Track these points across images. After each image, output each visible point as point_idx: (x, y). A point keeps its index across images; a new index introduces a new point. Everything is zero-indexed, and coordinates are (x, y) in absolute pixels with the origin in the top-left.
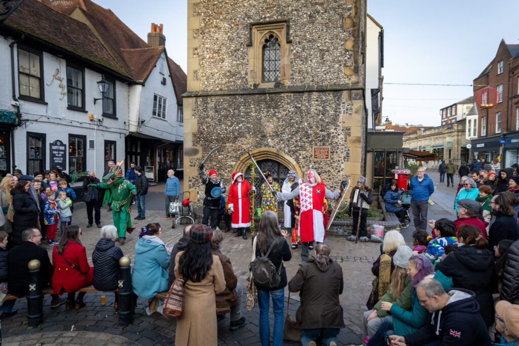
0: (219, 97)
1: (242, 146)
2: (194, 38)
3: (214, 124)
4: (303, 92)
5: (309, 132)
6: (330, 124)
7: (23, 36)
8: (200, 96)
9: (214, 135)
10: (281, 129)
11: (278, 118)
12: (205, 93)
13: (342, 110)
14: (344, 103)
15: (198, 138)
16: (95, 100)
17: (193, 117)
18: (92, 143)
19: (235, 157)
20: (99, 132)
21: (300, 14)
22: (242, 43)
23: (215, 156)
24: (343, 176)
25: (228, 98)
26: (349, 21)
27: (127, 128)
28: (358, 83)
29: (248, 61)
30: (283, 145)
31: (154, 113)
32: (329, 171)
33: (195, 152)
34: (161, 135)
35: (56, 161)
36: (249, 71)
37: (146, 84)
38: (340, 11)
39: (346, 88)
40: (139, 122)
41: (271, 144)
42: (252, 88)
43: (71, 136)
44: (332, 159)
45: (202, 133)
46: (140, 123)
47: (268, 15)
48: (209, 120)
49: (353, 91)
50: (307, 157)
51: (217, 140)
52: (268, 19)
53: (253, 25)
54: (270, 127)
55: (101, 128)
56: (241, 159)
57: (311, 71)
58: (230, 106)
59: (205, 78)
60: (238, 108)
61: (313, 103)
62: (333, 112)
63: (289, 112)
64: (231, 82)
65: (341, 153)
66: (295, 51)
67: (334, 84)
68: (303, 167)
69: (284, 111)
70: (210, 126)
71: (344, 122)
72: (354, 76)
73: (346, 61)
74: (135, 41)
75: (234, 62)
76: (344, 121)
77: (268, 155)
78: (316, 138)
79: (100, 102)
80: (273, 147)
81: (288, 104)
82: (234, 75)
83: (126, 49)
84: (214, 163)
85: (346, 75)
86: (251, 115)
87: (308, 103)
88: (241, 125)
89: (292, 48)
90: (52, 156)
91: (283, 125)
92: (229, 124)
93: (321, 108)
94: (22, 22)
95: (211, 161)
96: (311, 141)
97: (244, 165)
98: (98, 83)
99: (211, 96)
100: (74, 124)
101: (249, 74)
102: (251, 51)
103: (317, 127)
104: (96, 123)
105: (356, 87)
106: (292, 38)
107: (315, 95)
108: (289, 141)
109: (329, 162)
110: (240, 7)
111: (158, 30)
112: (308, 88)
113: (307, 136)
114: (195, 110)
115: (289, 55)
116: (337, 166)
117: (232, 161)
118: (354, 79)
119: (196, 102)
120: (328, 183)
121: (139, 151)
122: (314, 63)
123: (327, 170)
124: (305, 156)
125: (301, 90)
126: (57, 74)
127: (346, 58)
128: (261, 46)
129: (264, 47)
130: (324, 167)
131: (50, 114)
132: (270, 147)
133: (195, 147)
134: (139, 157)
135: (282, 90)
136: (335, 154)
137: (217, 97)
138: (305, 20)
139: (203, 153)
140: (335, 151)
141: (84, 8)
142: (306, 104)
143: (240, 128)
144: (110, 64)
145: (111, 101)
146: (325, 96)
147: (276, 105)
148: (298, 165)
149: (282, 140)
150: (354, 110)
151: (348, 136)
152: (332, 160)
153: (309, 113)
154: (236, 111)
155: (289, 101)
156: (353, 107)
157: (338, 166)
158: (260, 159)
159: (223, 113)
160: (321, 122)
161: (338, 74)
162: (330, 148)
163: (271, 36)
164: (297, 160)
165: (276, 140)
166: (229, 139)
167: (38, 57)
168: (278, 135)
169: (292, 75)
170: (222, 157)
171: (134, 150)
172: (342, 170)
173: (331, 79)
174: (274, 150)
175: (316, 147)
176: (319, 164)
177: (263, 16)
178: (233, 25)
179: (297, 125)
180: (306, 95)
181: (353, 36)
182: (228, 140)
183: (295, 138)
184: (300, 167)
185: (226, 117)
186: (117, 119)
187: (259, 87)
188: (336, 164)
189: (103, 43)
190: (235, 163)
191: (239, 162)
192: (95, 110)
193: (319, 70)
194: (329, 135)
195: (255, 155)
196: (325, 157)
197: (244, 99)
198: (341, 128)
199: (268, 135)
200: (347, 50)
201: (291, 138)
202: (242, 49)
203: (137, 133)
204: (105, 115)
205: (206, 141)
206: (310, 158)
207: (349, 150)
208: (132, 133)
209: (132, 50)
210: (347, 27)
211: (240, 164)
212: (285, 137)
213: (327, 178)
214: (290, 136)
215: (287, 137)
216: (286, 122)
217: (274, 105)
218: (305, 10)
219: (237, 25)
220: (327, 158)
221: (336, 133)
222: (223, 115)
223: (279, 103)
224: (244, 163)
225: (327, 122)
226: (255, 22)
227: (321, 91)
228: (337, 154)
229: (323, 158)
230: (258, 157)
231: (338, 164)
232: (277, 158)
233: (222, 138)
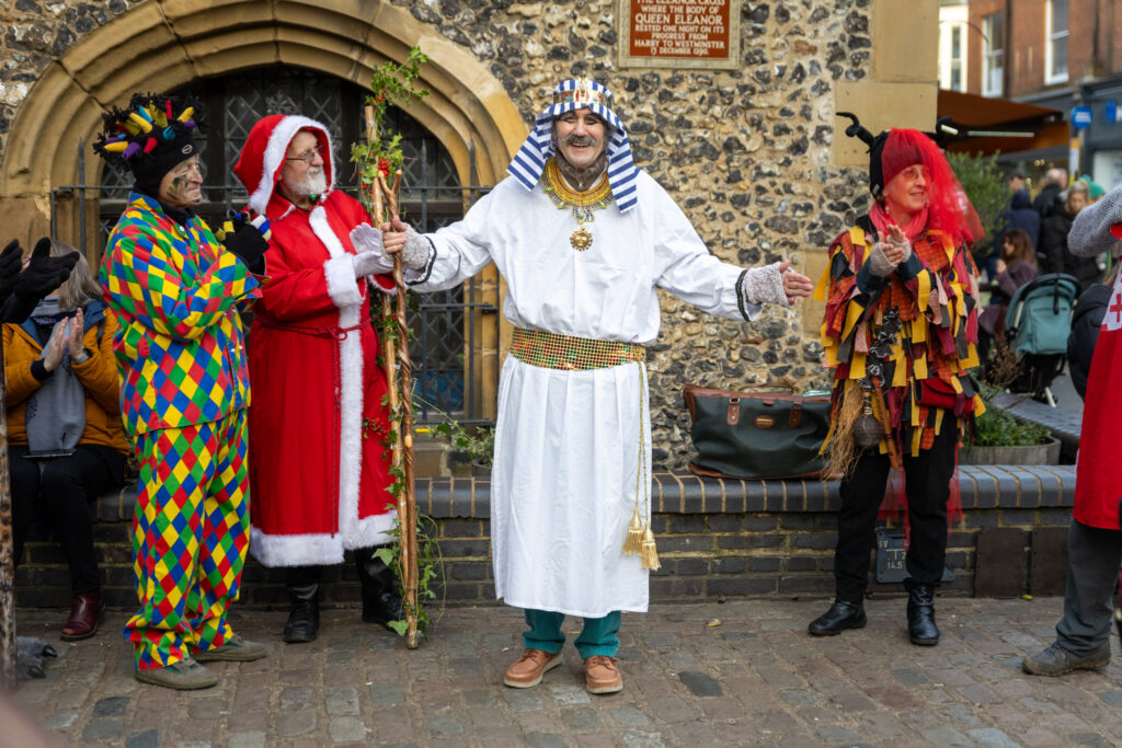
19: (25, 44)
24: (824, 175)
32: (731, 146)
44: (749, 60)
50: (578, 43)
56: (74, 61)
65: (815, 19)
77: (282, 36)
109: (728, 85)
116: (785, 112)
123: (717, 138)
124: (564, 41)
130: (695, 118)
136: (771, 25)
140: (773, 8)
148: (514, 106)
152: (748, 72)
157: (795, 107)
158: (216, 68)
164: (507, 65)
172: (818, 138)
176: (665, 96)
184: (529, 117)
188: (778, 98)
190: (23, 89)
191: (60, 83)
195: (183, 31)
196: (703, 46)
211: (63, 97)
213: (720, 197)
220: (723, 54)
224: (97, 88)
228: (784, 29)
229: (692, 56)
230: (200, 50)
231: (793, 97)
232: (354, 56)
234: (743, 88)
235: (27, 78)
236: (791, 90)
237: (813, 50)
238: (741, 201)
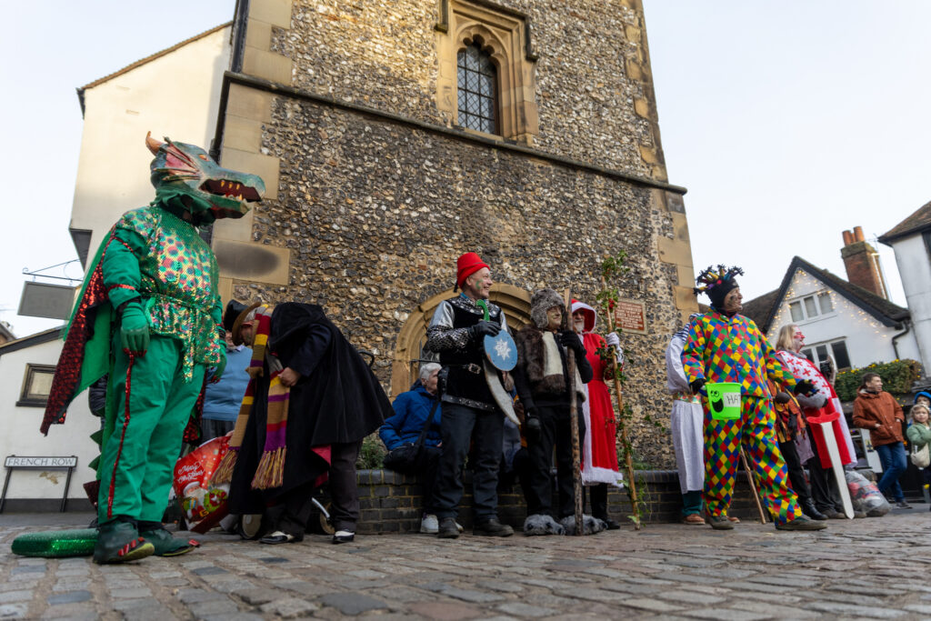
0: (359, 117)
1: (432, 267)
3: (338, 188)
4: (574, 168)
5: (597, 260)
6: (638, 252)
8: (295, 97)
9: (339, 219)
10: (533, 243)
11: (525, 214)
12: (314, 93)
13: (656, 227)
14: (656, 213)
15: (279, 217)
17: (265, 151)
19: (408, 298)
22: (420, 19)
23: (338, 287)
25: (388, 128)
26: (635, 69)
32: (649, 361)
33: (262, 261)
36: (438, 84)
39: (656, 183)
41: (510, 275)
42: (449, 125)
44: (650, 332)
45: (294, 206)
48: (322, 172)
49: (668, 193)
51: (347, 236)
54: (505, 231)
56: (426, 307)
57: (580, 132)
58: (393, 150)
59: (309, 58)
60: (416, 161)
61: (598, 197)
62: (639, 227)
63: (549, 204)
65: (667, 320)
66: (543, 83)
69: (540, 200)
70: (325, 191)
71: (662, 253)
72: (657, 168)
73: (640, 135)
75: (400, 52)
76: (661, 249)
80: (518, 285)
81: (544, 185)
85: (645, 161)
86: (455, 191)
87: (589, 195)
88: (425, 209)
89: (538, 74)
91: (537, 233)
92: (390, 199)
93: (614, 213)
99: (332, 105)
101: (439, 90)
102: (441, 43)
103: (612, 254)
106: (535, 54)
107: (599, 182)
108: (554, 275)
109: (645, 340)
113: (595, 269)
114: (272, 132)
115: (533, 86)
117: (398, 309)
118: (657, 171)
119: (281, 109)
127: (640, 131)
128: (457, 46)
132: (509, 281)
133: (260, 245)
136: (655, 320)
137: (353, 117)
138: (557, 32)
139: (294, 272)
140: (655, 315)
143: (423, 217)
146: (619, 189)
147: (517, 180)
149: (539, 270)
150: (676, 231)
151: (673, 284)
152: (650, 336)
153: (593, 219)
154: (412, 170)
155: (547, 180)
156: (674, 225)
159: (371, 165)
160: (620, 244)
161: (631, 156)
162: (643, 305)
165: (525, 268)
166: (389, 241)
168: (526, 256)
169: (542, 128)
170: (365, 292)
173: (619, 161)
176: (627, 343)
179: (569, 238)
180: (582, 175)
181: (646, 95)
182: (385, 245)
183: (568, 270)
185: (381, 176)
188: (660, 346)
190: (406, 316)
191: (419, 315)
194: (638, 274)
196: (637, 326)
197: (433, 144)
198: (659, 265)
199: (501, 251)
200: (639, 117)
201: (560, 268)
202: (420, 31)
205: (306, 232)
207: (680, 315)
210: (634, 75)
212: (546, 262)
213: (647, 381)
214: (556, 263)
215: (550, 264)
216: (544, 227)
217: (511, 180)
218: (555, 15)
220: (642, 329)
221: (651, 273)
222: (370, 170)
223: (525, 180)
225: (631, 247)
228: (658, 322)
229: (633, 329)
232: (520, 318)
233: (365, 235)
234: (649, 342)
235: (408, 312)
236: (664, 343)
237: (668, 331)
238: (652, 382)
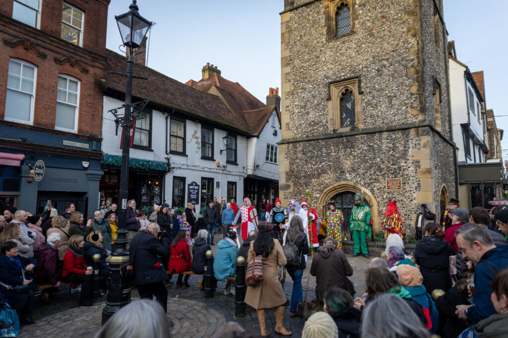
0: (306, 142)
1: (325, 180)
2: (287, 98)
3: (302, 164)
4: (375, 133)
5: (382, 166)
6: (401, 159)
7: (174, 111)
8: (291, 143)
9: (302, 173)
10: (357, 165)
11: (354, 156)
12: (295, 140)
13: (411, 145)
14: (412, 139)
15: (290, 175)
16: (221, 151)
17: (286, 159)
18: (218, 183)
19: (319, 190)
20: (223, 175)
21: (369, 69)
22: (323, 99)
24: (415, 204)
25: (313, 142)
26: (412, 70)
27: (245, 171)
28: (425, 120)
29: (328, 112)
30: (359, 179)
31: (267, 159)
32: (402, 200)
33: (288, 187)
34: (272, 176)
35: (192, 197)
36: (329, 119)
37: (260, 136)
38: (404, 62)
39: (413, 126)
40: (254, 167)
41: (349, 178)
42: (332, 133)
43: (203, 178)
44: (404, 189)
45: (293, 172)
46: (256, 167)
47: (343, 74)
48: (298, 161)
49: (419, 128)
50: (381, 188)
51: (304, 176)
52: (342, 78)
53: (331, 83)
54: (347, 164)
55: (225, 172)
56: (324, 192)
57: (381, 114)
58: (314, 148)
59: (294, 128)
60: (320, 150)
61: (384, 141)
62: (402, 148)
63: (363, 150)
64: (315, 130)
65: (413, 184)
66: (366, 100)
67: (403, 124)
68: (378, 197)
69: (359, 149)
70: (299, 166)
71: (413, 156)
72: (420, 116)
73: (412, 103)
74: (255, 104)
75: (317, 114)
77: (347, 188)
78: (388, 171)
79: (225, 152)
80: (351, 181)
81: (362, 143)
82: (317, 124)
83: (248, 111)
84: (303, 196)
85: (412, 115)
86: (332, 155)
87: (380, 141)
88: (323, 164)
89: (364, 98)
90: (190, 193)
91: (359, 162)
92: (314, 163)
93: (391, 145)
94: (174, 101)
95: (300, 194)
96: (384, 174)
97: (327, 197)
98: (223, 138)
99: (299, 142)
100: (205, 169)
101: (329, 121)
102: (330, 104)
103: (389, 162)
104: (221, 169)
105: (422, 125)
106: (363, 90)
107: (385, 135)
108: (364, 175)
109: (401, 192)
110: (320, 71)
111: (274, 93)
112: (379, 129)
113: (381, 170)
114: (287, 154)
115: (361, 104)
116: (409, 196)
117: (317, 193)
118: (421, 117)
119: (288, 147)
120: (402, 211)
121: (256, 190)
122: (383, 108)
123: (400, 199)
124: (379, 187)
125: (373, 131)
126: (195, 134)
127: (412, 101)
128: (339, 99)
129: (342, 99)
130: (397, 197)
131: (189, 163)
132: (348, 180)
133: (287, 183)
134: (256, 195)
135: (356, 133)
136: (407, 184)
137: (304, 143)
138: (373, 74)
139: (294, 188)
140: (407, 182)
141: (218, 84)
142: (378, 143)
143: (323, 166)
144: (233, 124)
145: (233, 152)
146: (394, 134)
147: (352, 145)
148: (373, 196)
149: (358, 174)
150: (422, 145)
151: (418, 168)
152: (404, 191)
153: (381, 150)
154: (320, 153)
155: (363, 141)
156: (421, 143)
158: (341, 192)
159: (309, 155)
160: (392, 157)
161: (406, 115)
162: (401, 179)
163: (347, 90)
164: (372, 191)
165: (353, 175)
166: (314, 175)
167: (183, 124)
168: (354, 171)
169: (365, 119)
170: (309, 190)
171: (252, 190)
172: (414, 199)
173: (399, 120)
174: (352, 183)
175: (389, 179)
176: (393, 194)
177: (339, 76)
178: (315, 86)
179: (370, 161)
180: (377, 135)
181: (417, 81)
182: (313, 177)
183: (369, 172)
184: (375, 197)
185: (311, 157)
186: (237, 165)
187: (338, 132)
188: (408, 194)
189: (229, 108)
190: (319, 195)
191: (323, 194)
192: (221, 159)
193: (388, 113)
194: (400, 168)
195: (336, 188)
196: (397, 188)
197: (325, 142)
198: (411, 161)
199: (346, 171)
200: (412, 94)
201: (366, 172)
202: (323, 103)
203: (253, 175)
204: (228, 162)
205: (296, 178)
206: (383, 189)
207: (419, 181)
208: (249, 175)
209: (252, 111)
210: (411, 74)
211: (323, 195)
212: (361, 171)
213: (401, 207)
215: (362, 172)
216: (361, 159)
217: (350, 145)
218: (373, 66)
219: (319, 85)
220: (400, 188)
221: (406, 166)
223: (355, 144)
224: (327, 194)
225: (398, 157)
226: (333, 81)
227: (391, 130)
230: (338, 190)
231: (410, 194)
233: (309, 175)
234: (403, 193)
237: (413, 188)
